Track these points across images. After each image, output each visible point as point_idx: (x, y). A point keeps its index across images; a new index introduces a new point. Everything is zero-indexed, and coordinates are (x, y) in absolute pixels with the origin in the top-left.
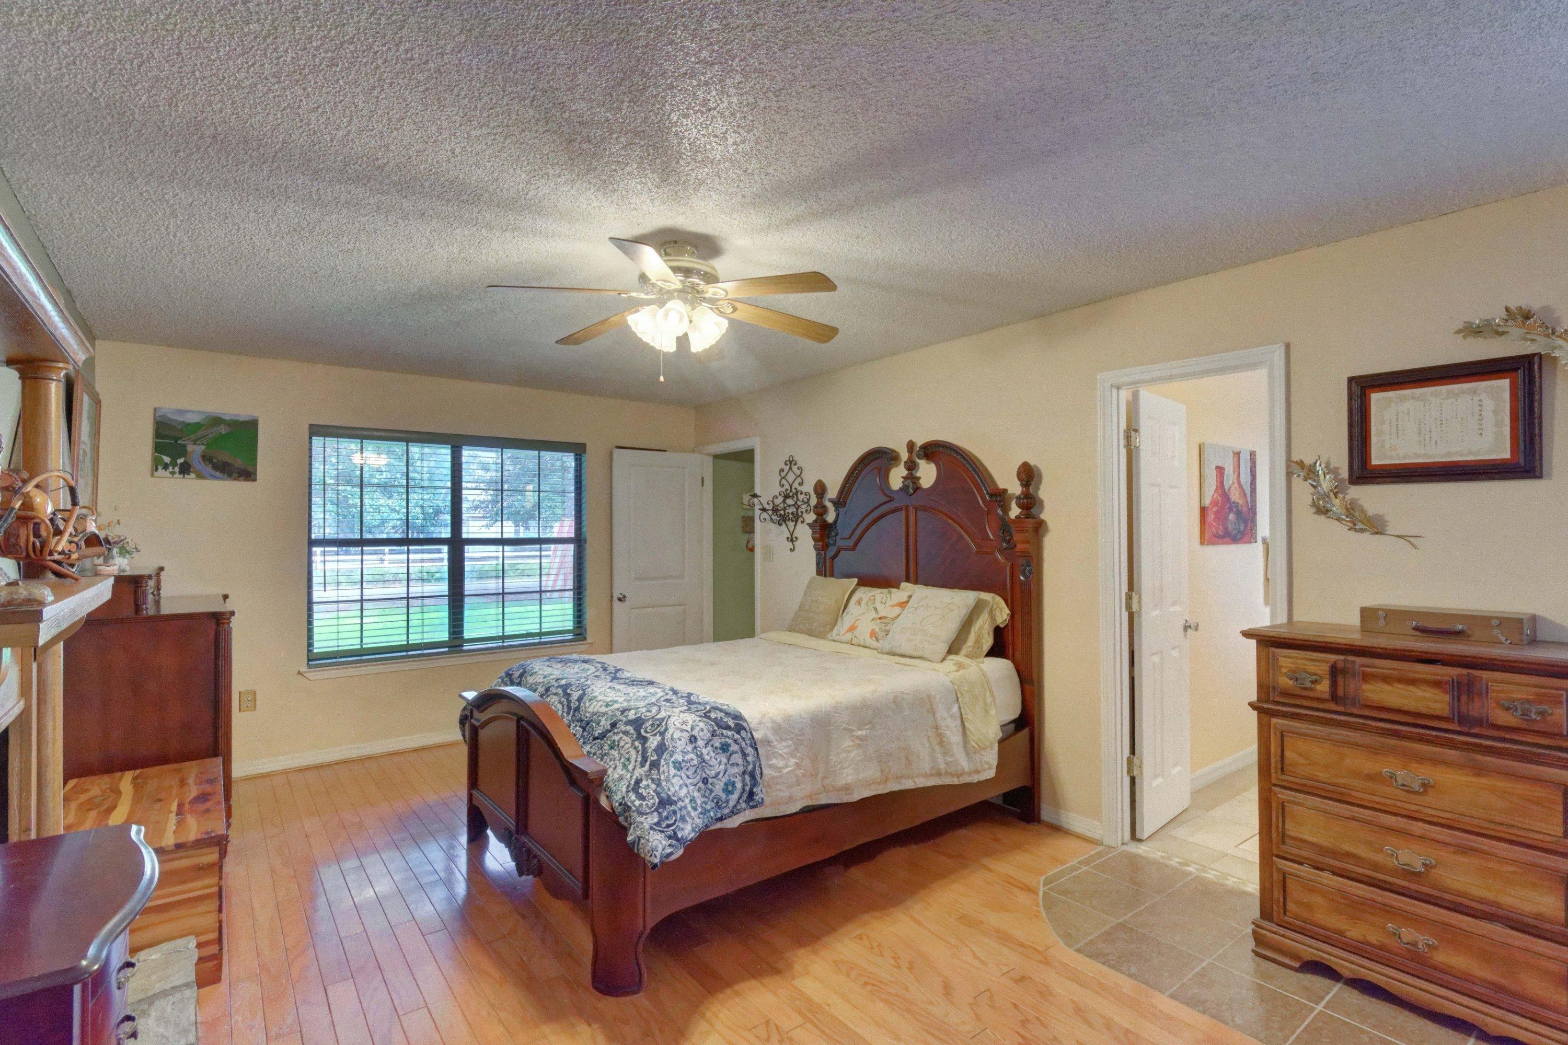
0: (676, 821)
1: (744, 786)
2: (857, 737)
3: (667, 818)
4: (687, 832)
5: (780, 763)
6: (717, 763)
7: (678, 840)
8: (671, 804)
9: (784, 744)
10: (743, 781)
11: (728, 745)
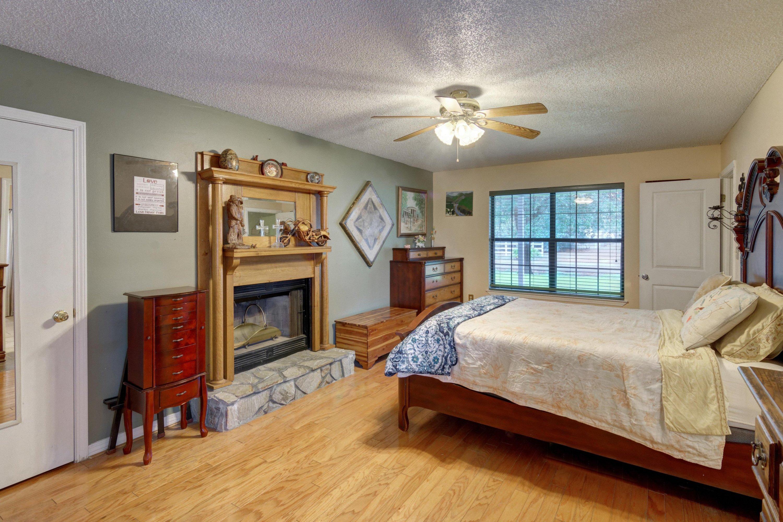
0: (399, 361)
1: (442, 362)
2: (532, 368)
3: (397, 358)
4: (401, 367)
5: (470, 361)
6: (434, 346)
7: (396, 369)
8: (401, 354)
9: (476, 352)
10: (442, 360)
11: (440, 340)
